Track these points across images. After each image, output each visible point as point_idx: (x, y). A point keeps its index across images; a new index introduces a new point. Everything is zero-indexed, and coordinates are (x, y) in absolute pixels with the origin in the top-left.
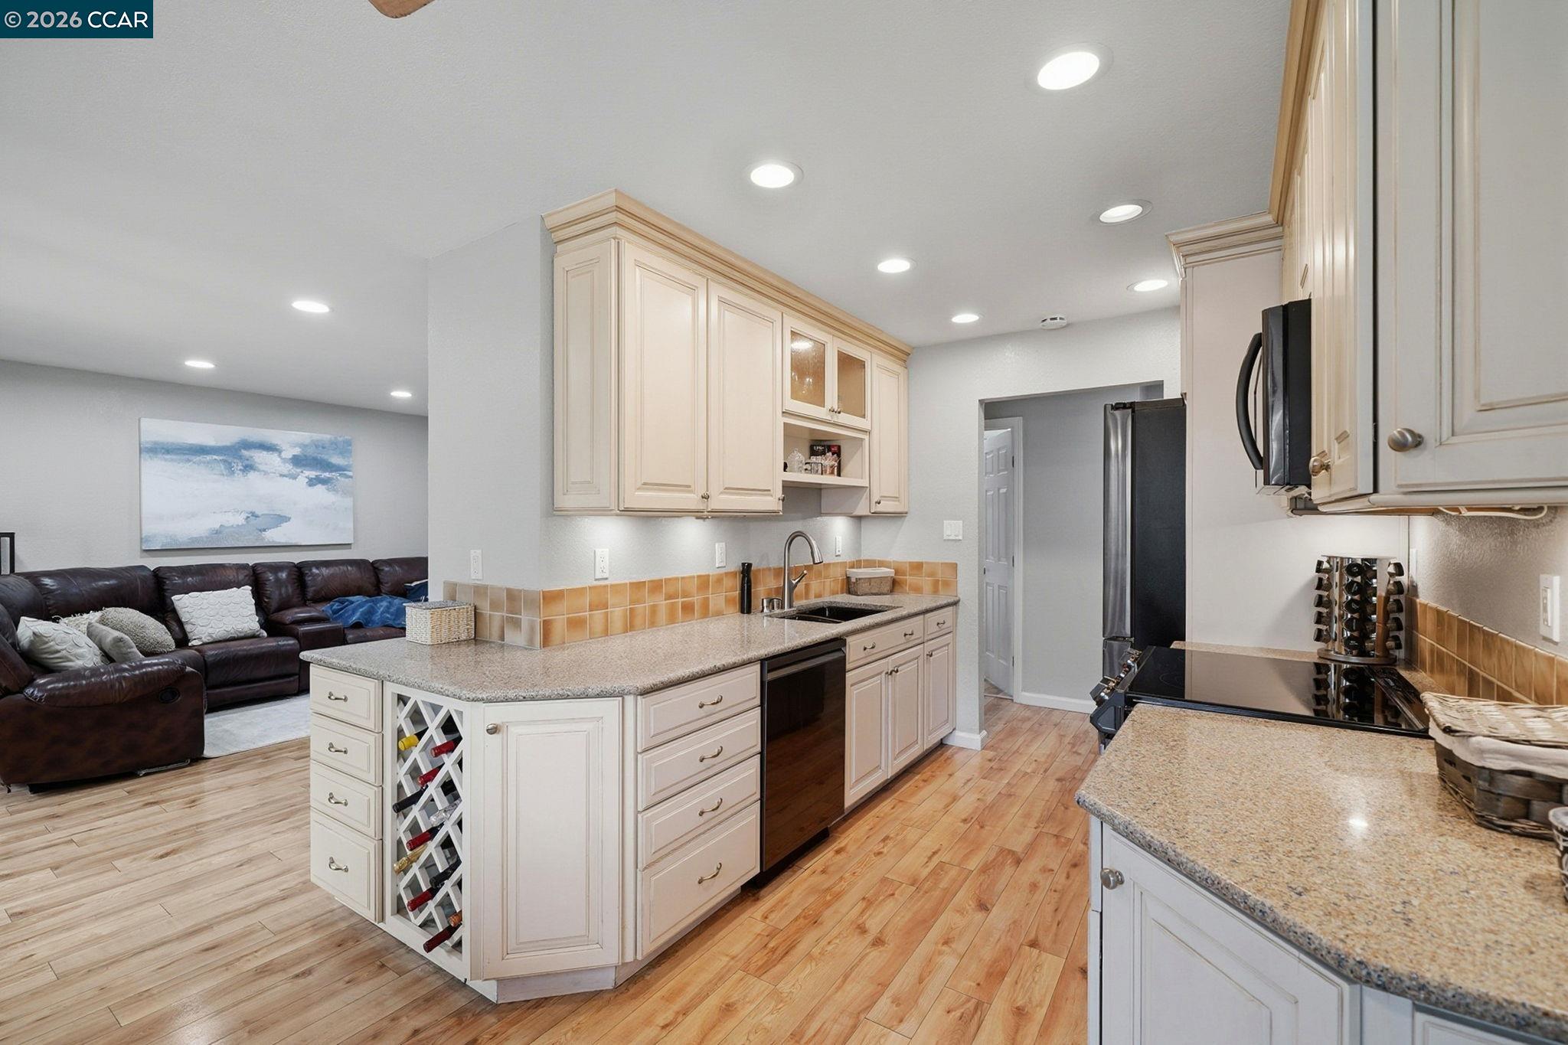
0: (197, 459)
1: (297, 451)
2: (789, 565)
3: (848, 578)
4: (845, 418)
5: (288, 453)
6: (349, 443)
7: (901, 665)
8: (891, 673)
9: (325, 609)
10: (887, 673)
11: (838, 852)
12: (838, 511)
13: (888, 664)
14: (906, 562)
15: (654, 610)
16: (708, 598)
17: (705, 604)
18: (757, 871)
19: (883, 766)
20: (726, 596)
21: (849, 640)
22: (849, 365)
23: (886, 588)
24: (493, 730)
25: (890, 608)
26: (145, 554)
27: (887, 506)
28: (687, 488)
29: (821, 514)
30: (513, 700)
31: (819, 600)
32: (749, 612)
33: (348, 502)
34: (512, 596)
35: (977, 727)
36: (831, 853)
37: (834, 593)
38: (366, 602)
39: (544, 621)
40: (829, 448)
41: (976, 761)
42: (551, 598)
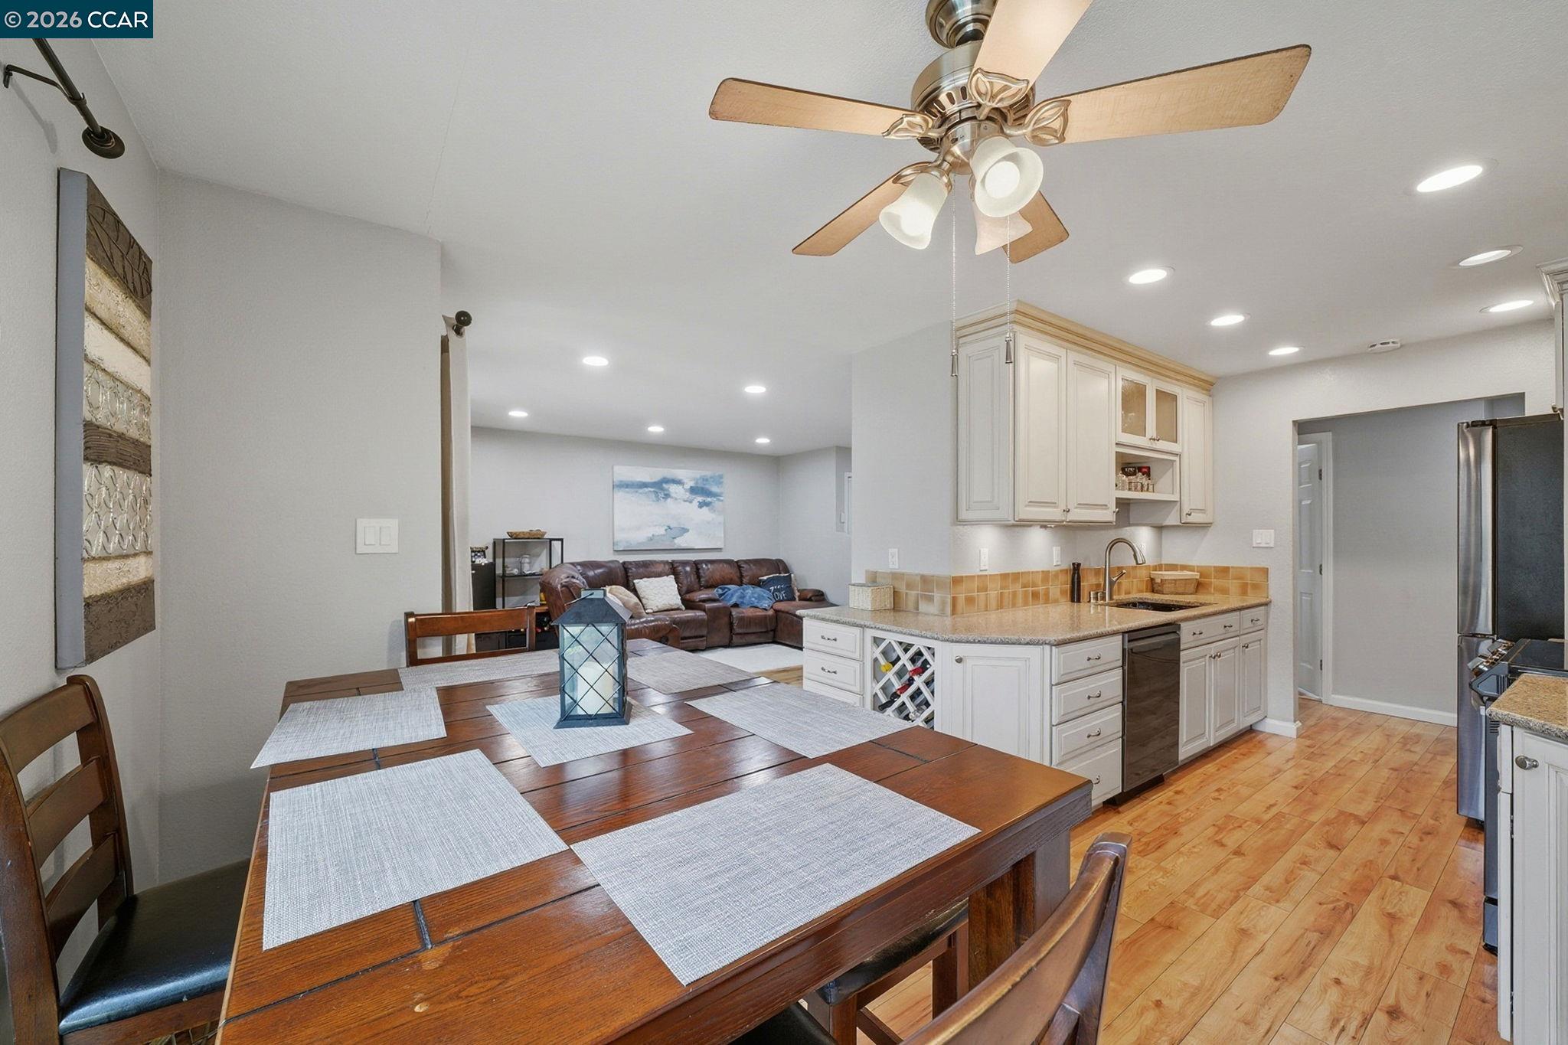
0: (641, 491)
1: (692, 484)
2: (1109, 566)
3: (1152, 580)
4: (1163, 445)
5: (690, 484)
6: (721, 477)
7: (1222, 652)
8: (1214, 658)
9: (715, 593)
10: (1211, 656)
11: (1177, 793)
12: (1145, 522)
13: (1213, 649)
14: (1211, 567)
15: (1015, 594)
16: (1048, 588)
17: (1047, 594)
18: (1120, 791)
19: (1207, 733)
20: (1061, 588)
21: (1183, 625)
22: (1166, 399)
23: (1192, 588)
24: (959, 661)
25: (1202, 605)
26: (616, 553)
27: (1196, 518)
28: (1053, 504)
29: (1130, 525)
30: (971, 643)
31: (1127, 596)
32: (1079, 601)
33: (721, 519)
34: (925, 580)
35: (1292, 718)
36: (1171, 793)
37: (1141, 591)
38: (739, 589)
39: (953, 597)
40: (1140, 469)
41: (1292, 748)
42: (957, 581)
